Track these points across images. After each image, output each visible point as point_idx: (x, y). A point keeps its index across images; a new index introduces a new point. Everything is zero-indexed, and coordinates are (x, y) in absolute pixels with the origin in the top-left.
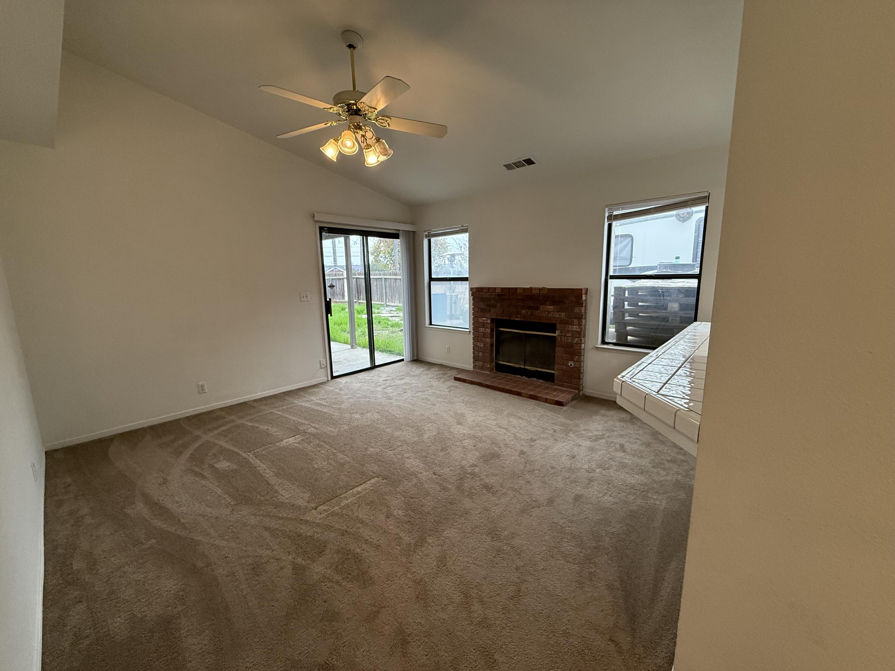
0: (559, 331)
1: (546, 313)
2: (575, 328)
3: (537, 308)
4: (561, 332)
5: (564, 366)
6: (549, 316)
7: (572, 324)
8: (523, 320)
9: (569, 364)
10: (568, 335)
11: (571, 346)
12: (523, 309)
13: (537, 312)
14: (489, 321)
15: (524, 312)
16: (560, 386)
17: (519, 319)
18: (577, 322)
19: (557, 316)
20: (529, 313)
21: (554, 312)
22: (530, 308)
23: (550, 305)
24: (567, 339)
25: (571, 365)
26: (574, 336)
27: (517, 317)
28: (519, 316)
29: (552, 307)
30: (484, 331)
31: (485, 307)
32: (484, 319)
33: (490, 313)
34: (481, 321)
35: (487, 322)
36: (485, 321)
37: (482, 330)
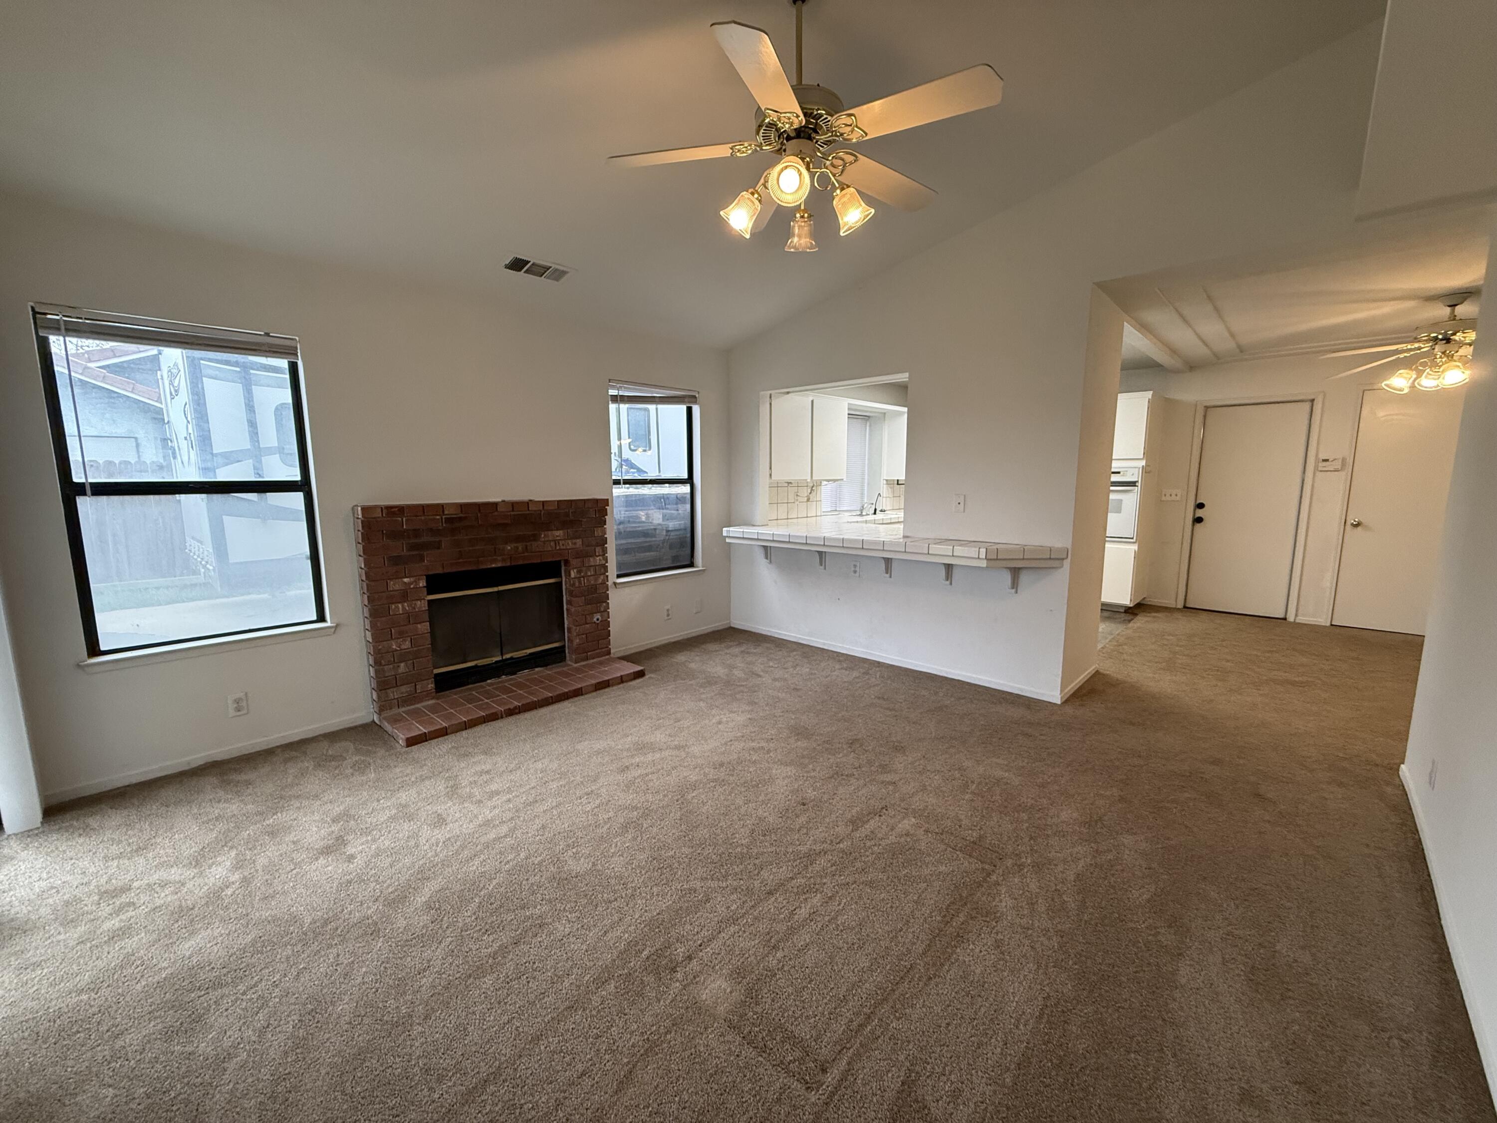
0: (575, 571)
1: (552, 544)
2: (598, 560)
3: (535, 538)
4: (579, 572)
5: (588, 626)
6: (558, 548)
7: (594, 555)
8: (508, 564)
9: (595, 619)
10: (589, 574)
11: (594, 589)
12: (506, 543)
13: (535, 544)
14: (422, 583)
15: (509, 548)
16: (583, 660)
17: (499, 565)
18: (601, 550)
19: (571, 546)
20: (520, 548)
21: (565, 539)
22: (518, 539)
23: (557, 530)
24: (588, 580)
25: (598, 620)
26: (598, 573)
27: (495, 561)
28: (499, 558)
29: (561, 532)
30: (407, 608)
31: (405, 552)
32: (406, 580)
33: (423, 564)
34: (397, 587)
35: (416, 585)
36: (411, 583)
37: (403, 607)
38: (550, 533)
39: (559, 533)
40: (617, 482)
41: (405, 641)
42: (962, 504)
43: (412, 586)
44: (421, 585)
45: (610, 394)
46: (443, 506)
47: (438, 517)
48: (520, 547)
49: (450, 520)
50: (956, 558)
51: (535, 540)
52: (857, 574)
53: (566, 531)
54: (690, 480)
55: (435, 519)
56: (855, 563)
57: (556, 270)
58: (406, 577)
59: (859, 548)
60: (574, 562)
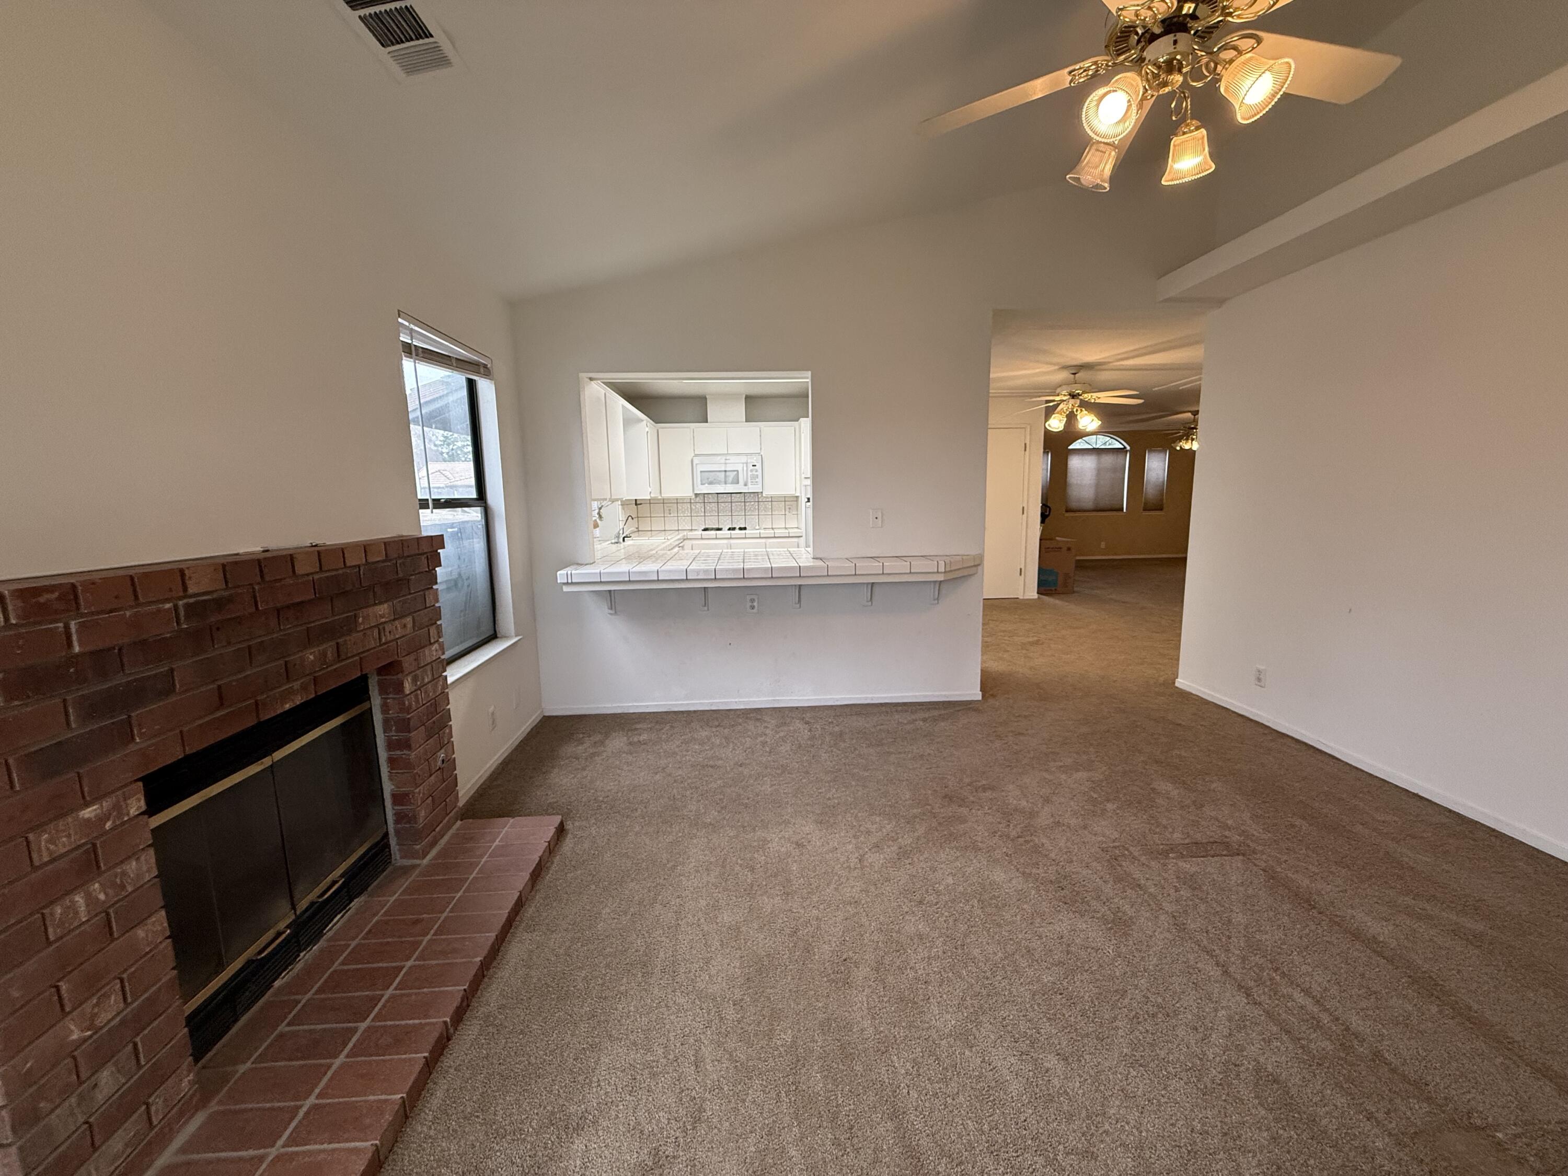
0: (410, 679)
1: (375, 633)
3: (350, 626)
5: (433, 779)
6: (383, 640)
9: (439, 762)
13: (350, 639)
14: (136, 806)
16: (432, 846)
19: (400, 631)
21: (391, 620)
23: (381, 602)
24: (425, 692)
25: (443, 761)
29: (386, 606)
30: (102, 897)
31: (77, 728)
32: (88, 813)
33: (132, 747)
34: (64, 844)
35: (120, 815)
36: (102, 819)
37: (89, 898)
38: (370, 610)
39: (383, 609)
40: (424, 504)
41: (106, 996)
42: (880, 518)
43: (108, 825)
44: (133, 812)
45: (401, 339)
46: (182, 572)
47: (168, 606)
48: (329, 648)
49: (197, 610)
50: (831, 578)
51: (350, 631)
52: (755, 610)
53: (391, 603)
54: (482, 497)
55: (159, 611)
56: (753, 597)
57: (437, 48)
58: (87, 805)
59: (712, 579)
60: (408, 662)
